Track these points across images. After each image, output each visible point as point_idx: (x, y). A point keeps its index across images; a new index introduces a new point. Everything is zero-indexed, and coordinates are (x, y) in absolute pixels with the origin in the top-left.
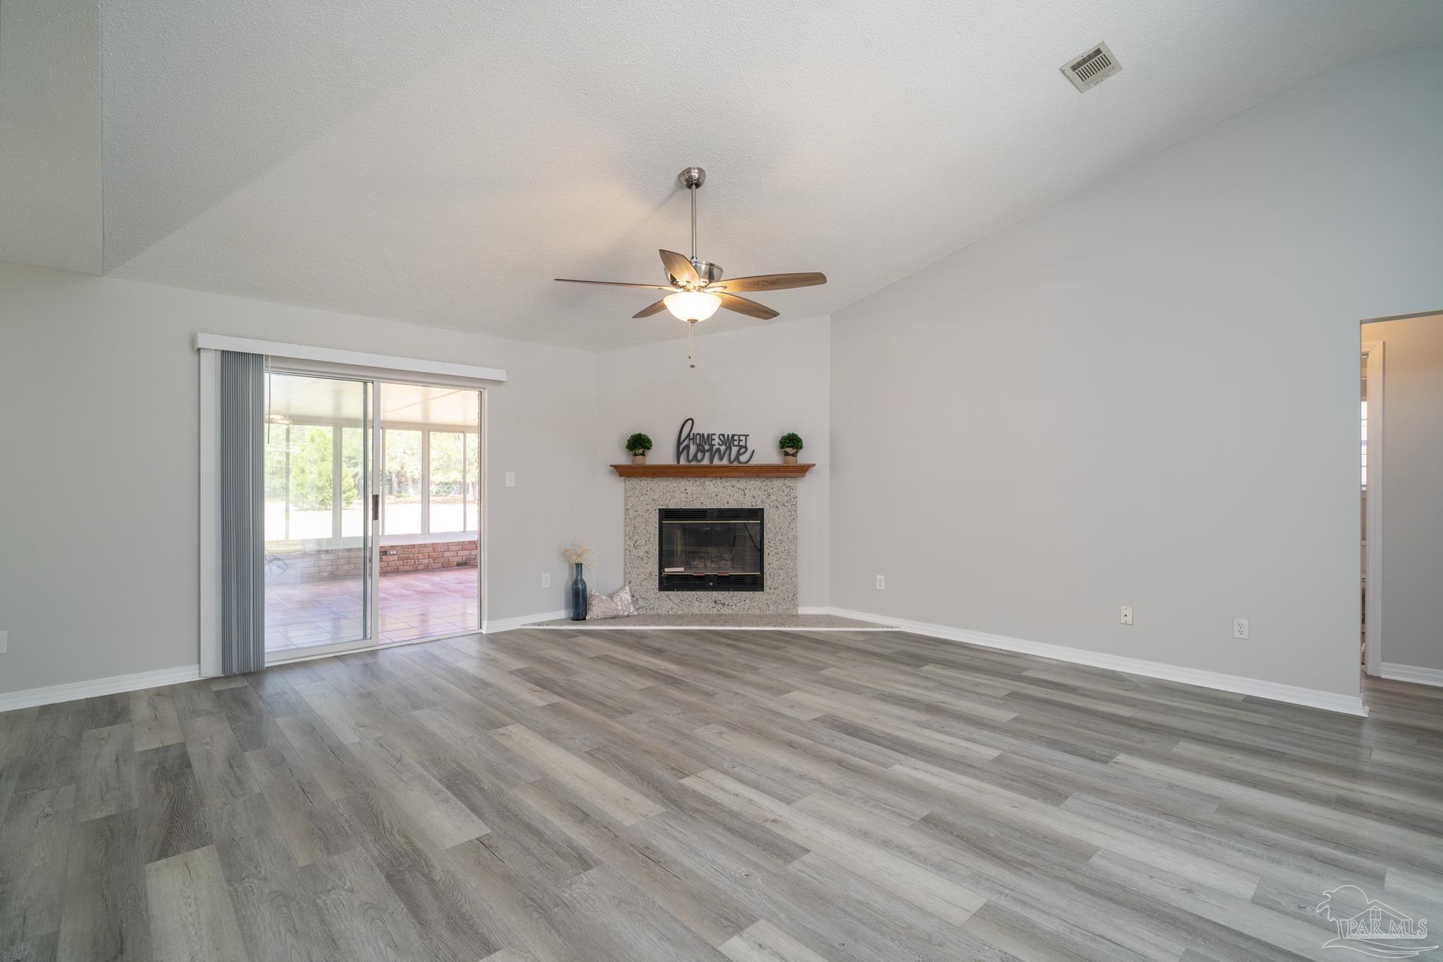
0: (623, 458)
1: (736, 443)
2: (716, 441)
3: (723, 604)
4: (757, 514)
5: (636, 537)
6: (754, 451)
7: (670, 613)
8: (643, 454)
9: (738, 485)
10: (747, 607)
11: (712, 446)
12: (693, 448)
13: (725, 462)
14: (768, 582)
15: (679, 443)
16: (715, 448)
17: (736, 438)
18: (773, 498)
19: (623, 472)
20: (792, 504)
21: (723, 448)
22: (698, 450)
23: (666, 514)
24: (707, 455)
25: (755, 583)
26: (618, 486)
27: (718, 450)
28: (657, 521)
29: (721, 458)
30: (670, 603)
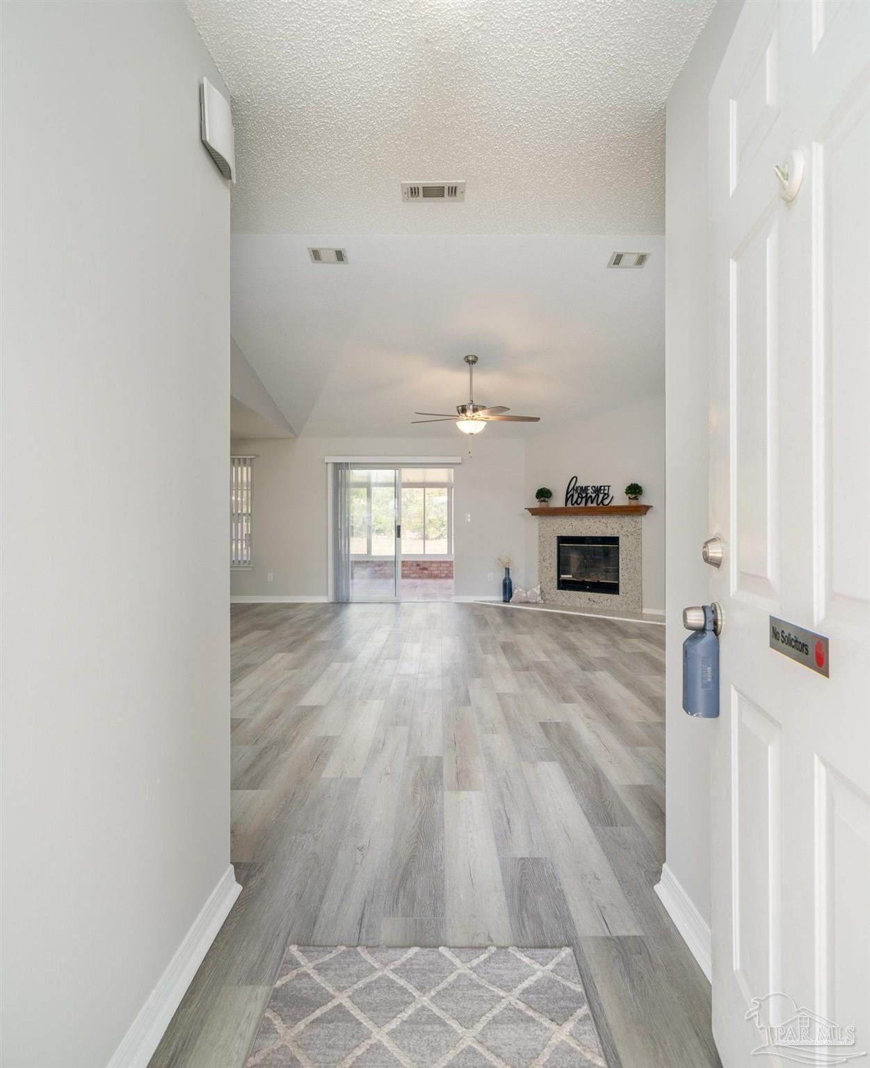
0: (536, 504)
1: (602, 492)
2: (590, 491)
3: (594, 601)
4: (615, 540)
5: (544, 554)
6: (613, 497)
7: (564, 604)
8: (544, 501)
9: (603, 520)
10: (608, 605)
11: (587, 494)
12: (576, 496)
13: (594, 505)
14: (621, 589)
15: (567, 493)
16: (589, 495)
17: (602, 488)
18: (625, 529)
19: (534, 512)
20: (638, 535)
21: (593, 495)
22: (579, 497)
23: (562, 540)
24: (584, 500)
25: (613, 589)
26: (535, 521)
27: (591, 496)
28: (556, 544)
29: (592, 503)
30: (563, 598)
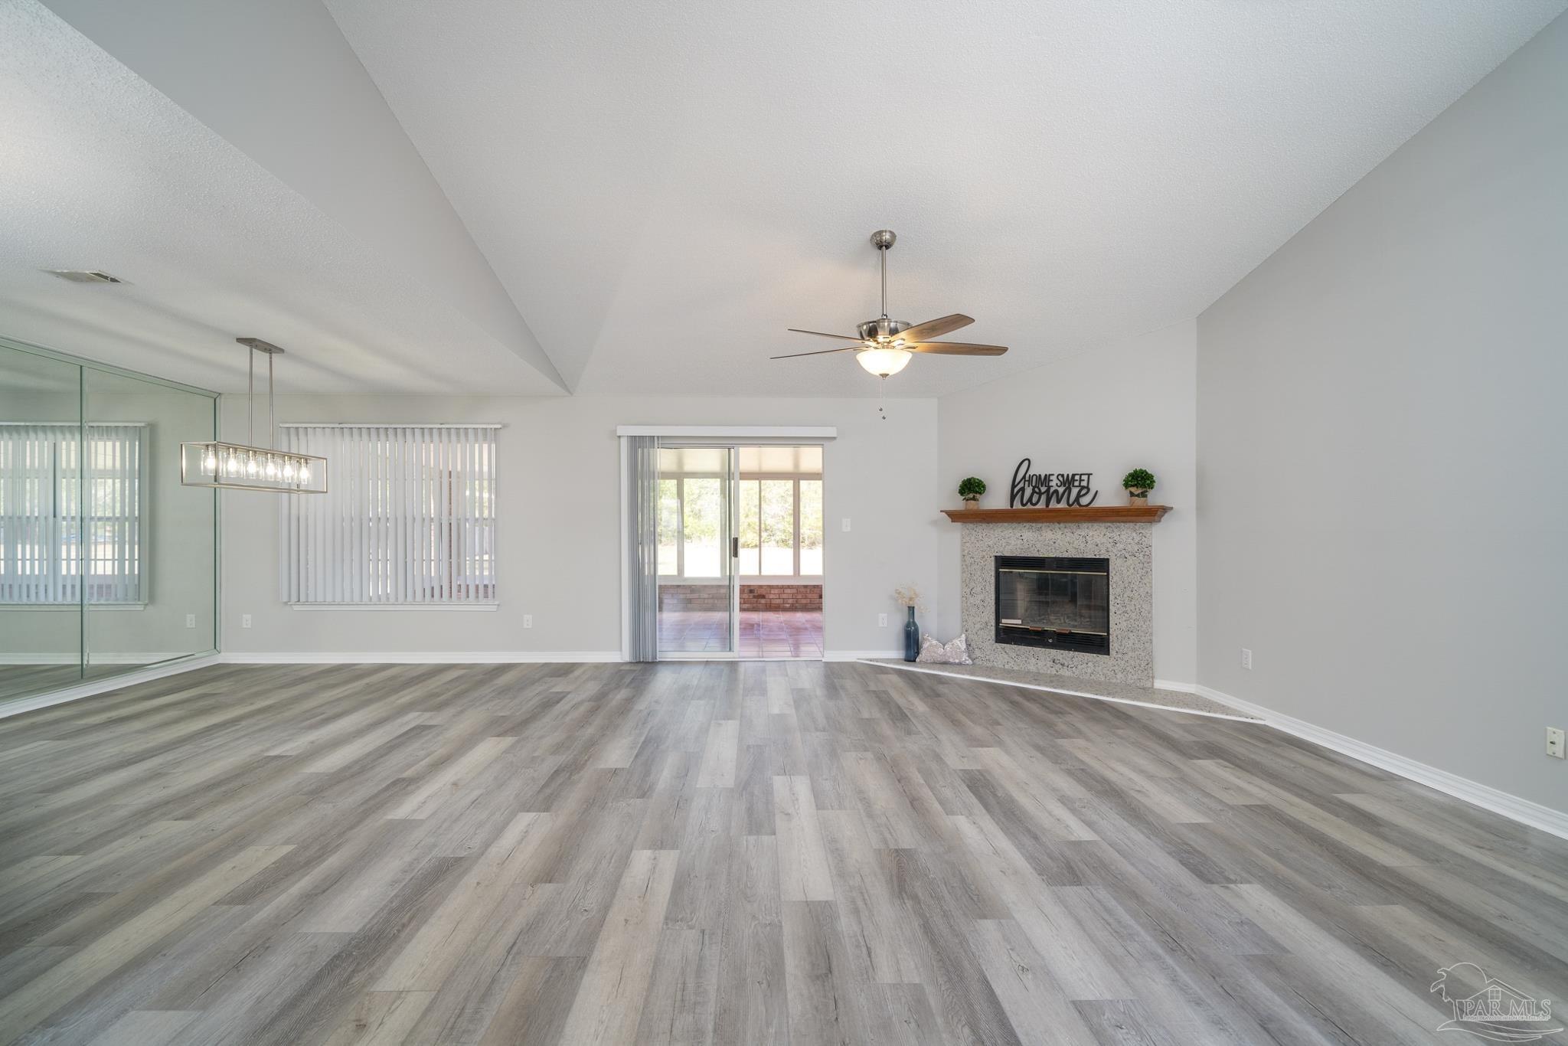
0: (958, 503)
1: (1077, 483)
2: (1054, 482)
3: (1063, 665)
4: (1102, 564)
5: (972, 584)
6: (1097, 492)
7: (1007, 667)
8: (974, 499)
9: (1079, 532)
10: (1089, 671)
11: (1049, 487)
12: (1028, 491)
13: (1063, 505)
14: (1114, 645)
15: (1014, 486)
16: (1052, 490)
17: (1077, 477)
18: (1120, 546)
19: (955, 516)
20: (1145, 556)
21: (1061, 490)
22: (1034, 492)
23: (1003, 562)
24: (1044, 498)
25: (1099, 644)
26: (956, 533)
27: (1056, 491)
28: (993, 569)
29: (1059, 501)
30: (1006, 656)
